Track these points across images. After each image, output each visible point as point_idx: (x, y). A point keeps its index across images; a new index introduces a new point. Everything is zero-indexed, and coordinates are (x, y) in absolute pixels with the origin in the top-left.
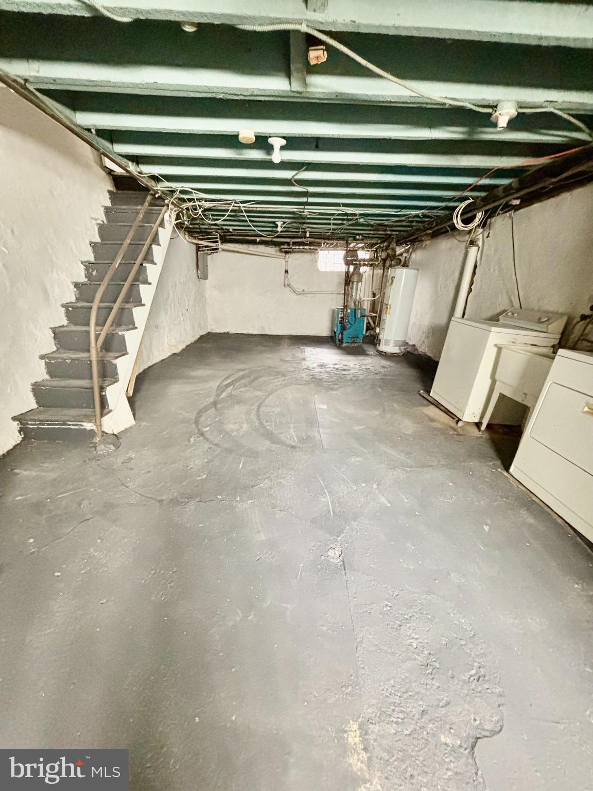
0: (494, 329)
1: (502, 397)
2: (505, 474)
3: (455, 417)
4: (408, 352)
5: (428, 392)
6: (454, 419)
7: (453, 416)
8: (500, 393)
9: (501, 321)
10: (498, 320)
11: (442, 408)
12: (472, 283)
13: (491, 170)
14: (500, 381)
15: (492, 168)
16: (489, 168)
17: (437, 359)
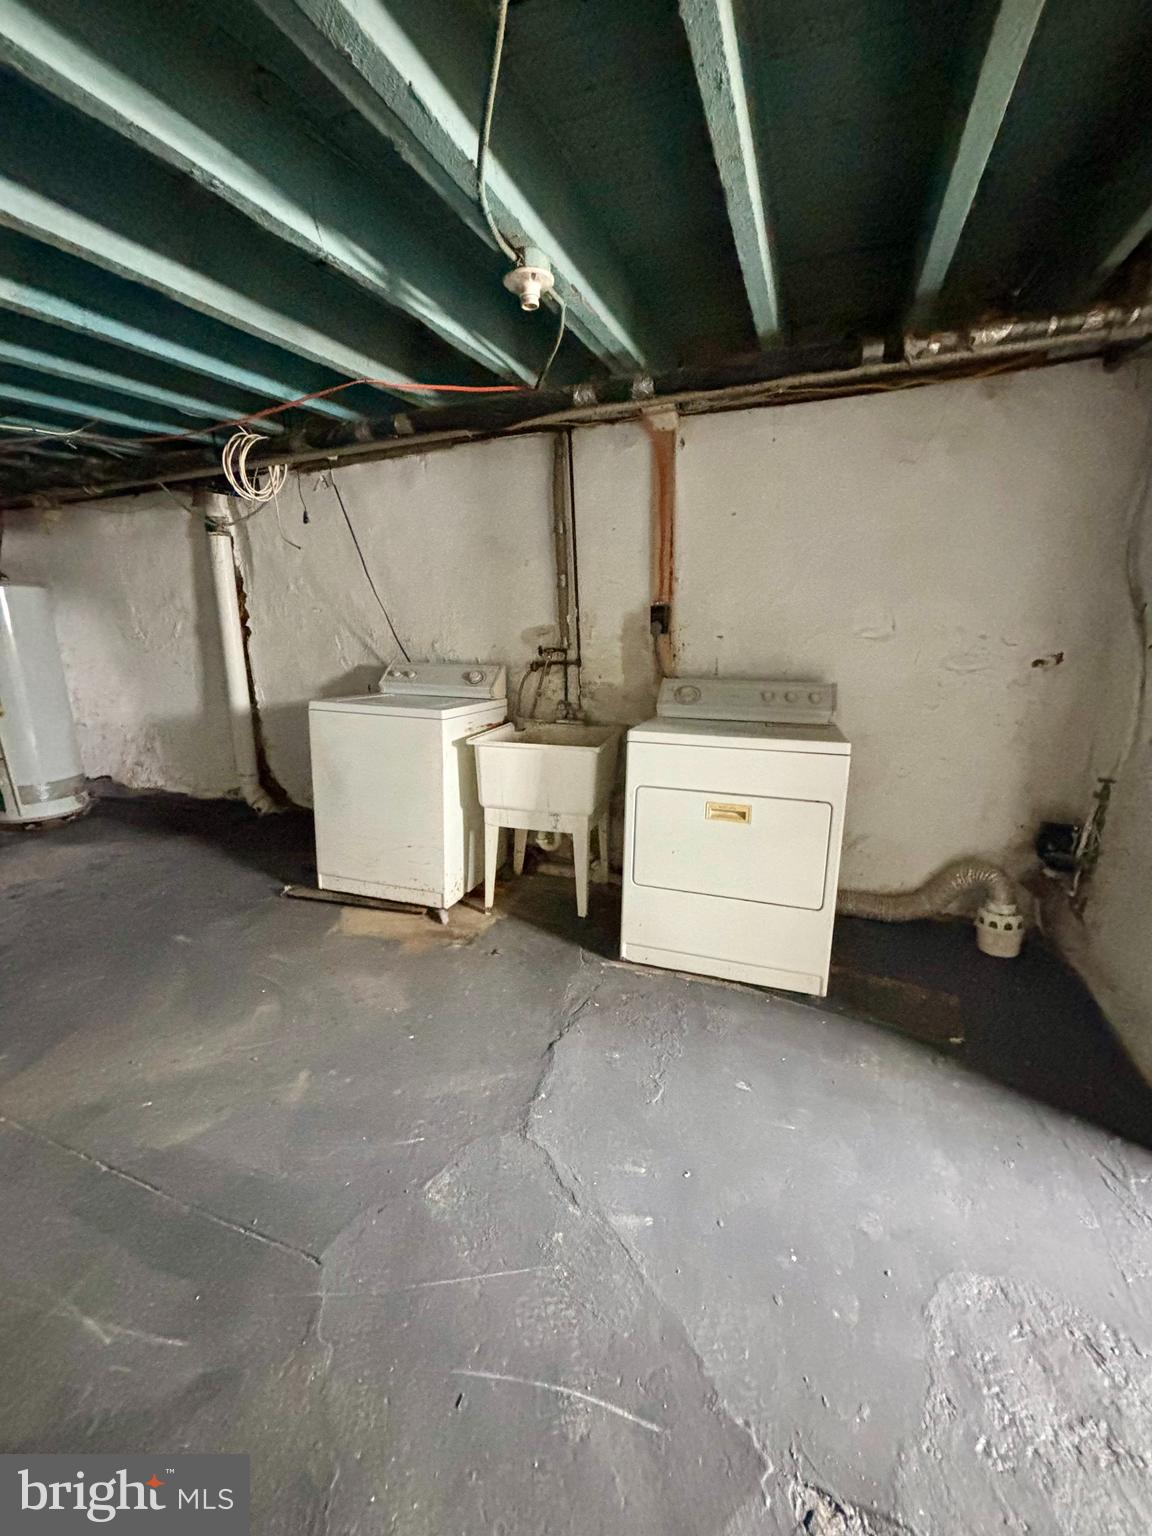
0: (445, 714)
1: (508, 836)
2: (618, 965)
3: (419, 910)
4: (103, 799)
5: (314, 884)
6: (420, 913)
7: (414, 909)
8: (500, 828)
9: (385, 690)
10: (378, 690)
11: (372, 903)
12: (244, 618)
13: (350, 380)
14: (489, 807)
15: (353, 376)
16: (347, 374)
17: (305, 804)
